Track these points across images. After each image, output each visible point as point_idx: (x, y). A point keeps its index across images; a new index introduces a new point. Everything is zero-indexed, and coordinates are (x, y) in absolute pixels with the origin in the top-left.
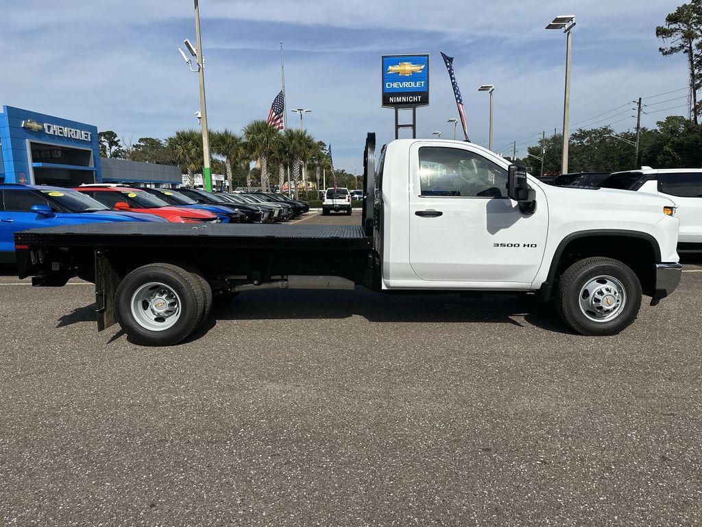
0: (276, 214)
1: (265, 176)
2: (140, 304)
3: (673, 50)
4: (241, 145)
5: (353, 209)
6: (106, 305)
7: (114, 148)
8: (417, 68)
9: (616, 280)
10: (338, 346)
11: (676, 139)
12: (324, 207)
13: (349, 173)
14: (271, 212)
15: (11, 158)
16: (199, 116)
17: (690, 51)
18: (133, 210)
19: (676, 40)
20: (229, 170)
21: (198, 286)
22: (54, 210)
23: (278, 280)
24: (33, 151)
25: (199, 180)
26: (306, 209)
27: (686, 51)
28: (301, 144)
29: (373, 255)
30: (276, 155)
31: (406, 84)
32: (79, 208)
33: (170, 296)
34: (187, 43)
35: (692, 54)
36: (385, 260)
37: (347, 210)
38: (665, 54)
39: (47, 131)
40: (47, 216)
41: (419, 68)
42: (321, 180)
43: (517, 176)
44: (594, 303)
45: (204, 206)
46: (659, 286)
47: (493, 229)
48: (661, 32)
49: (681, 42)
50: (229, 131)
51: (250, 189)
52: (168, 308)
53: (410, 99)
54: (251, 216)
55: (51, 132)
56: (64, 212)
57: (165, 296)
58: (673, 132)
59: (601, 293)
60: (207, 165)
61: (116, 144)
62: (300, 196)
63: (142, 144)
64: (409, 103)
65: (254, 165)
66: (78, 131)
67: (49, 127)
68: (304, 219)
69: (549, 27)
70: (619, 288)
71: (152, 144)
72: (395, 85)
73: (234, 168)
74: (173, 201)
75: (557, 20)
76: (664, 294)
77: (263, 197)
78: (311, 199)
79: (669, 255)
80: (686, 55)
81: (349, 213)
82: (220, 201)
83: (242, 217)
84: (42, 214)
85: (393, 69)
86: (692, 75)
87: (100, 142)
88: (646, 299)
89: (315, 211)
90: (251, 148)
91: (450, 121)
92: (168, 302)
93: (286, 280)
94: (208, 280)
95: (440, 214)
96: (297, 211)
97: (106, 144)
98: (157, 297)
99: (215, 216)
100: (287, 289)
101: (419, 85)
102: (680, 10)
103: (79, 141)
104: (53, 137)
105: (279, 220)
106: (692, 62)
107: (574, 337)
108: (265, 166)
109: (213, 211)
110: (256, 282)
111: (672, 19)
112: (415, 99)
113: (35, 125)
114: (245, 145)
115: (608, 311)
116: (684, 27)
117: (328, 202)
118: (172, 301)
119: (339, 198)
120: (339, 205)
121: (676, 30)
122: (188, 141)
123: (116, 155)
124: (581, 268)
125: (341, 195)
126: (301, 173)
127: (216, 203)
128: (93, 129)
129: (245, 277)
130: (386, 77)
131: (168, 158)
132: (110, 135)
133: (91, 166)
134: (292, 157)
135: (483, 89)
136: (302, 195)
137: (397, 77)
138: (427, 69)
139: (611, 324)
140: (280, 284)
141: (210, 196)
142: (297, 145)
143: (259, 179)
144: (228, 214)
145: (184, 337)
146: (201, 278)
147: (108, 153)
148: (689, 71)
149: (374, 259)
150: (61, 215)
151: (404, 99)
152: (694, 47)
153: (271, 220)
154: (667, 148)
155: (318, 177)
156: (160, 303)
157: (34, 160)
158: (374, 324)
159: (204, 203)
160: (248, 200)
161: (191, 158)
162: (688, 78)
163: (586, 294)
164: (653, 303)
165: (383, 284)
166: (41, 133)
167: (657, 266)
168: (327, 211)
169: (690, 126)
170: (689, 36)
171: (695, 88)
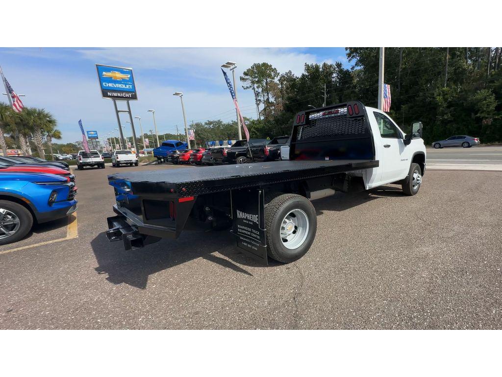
3: (247, 87)
5: (105, 164)
17: (254, 89)
19: (248, 83)
31: (119, 86)
38: (244, 89)
41: (126, 77)
44: (417, 181)
48: (242, 79)
49: (250, 84)
53: (123, 95)
64: (123, 97)
69: (223, 66)
72: (110, 85)
75: (228, 63)
80: (253, 90)
85: (105, 74)
91: (150, 111)
101: (129, 87)
102: (248, 71)
106: (255, 94)
111: (245, 74)
112: (127, 95)
116: (250, 79)
117: (81, 161)
119: (94, 157)
120: (95, 162)
121: (247, 79)
135: (176, 94)
137: (110, 80)
138: (132, 78)
148: (255, 97)
151: (119, 95)
152: (255, 87)
162: (255, 100)
163: (414, 178)
169: (259, 121)
170: (253, 82)
171: (258, 105)
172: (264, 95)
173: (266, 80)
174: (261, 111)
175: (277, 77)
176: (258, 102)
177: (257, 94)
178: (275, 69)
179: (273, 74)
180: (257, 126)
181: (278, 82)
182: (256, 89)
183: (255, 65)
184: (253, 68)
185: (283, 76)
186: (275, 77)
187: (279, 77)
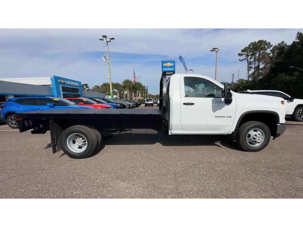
0: (131, 106)
1: (128, 95)
2: (71, 142)
3: (243, 60)
4: (122, 86)
5: (154, 104)
6: (57, 143)
7: (87, 88)
8: (172, 64)
9: (261, 130)
10: (151, 159)
11: (243, 85)
12: (145, 104)
13: (152, 95)
14: (130, 106)
15: (56, 91)
16: (109, 77)
17: (248, 60)
18: (85, 105)
19: (244, 57)
20: (118, 94)
21: (95, 134)
22: (55, 105)
23: (128, 130)
24: (62, 89)
25: (110, 97)
26: (140, 104)
27: (247, 60)
28: (139, 86)
29: (164, 120)
30: (131, 89)
31: (169, 69)
32: (66, 104)
33: (83, 138)
34: (105, 56)
35: (248, 61)
36: (171, 123)
37: (152, 105)
38: (241, 61)
39: (66, 83)
40: (52, 107)
42: (145, 97)
43: (228, 88)
44: (253, 139)
45: (109, 104)
46: (278, 133)
47: (214, 110)
48: (240, 55)
49: (245, 57)
50: (118, 82)
51: (124, 99)
52: (83, 143)
53: (170, 73)
54: (123, 107)
55: (68, 83)
56: (58, 106)
57: (81, 138)
58: (242, 83)
59: (256, 135)
60: (111, 92)
61: (88, 87)
62: (138, 101)
63: (95, 87)
65: (125, 93)
66: (76, 83)
67: (67, 82)
68: (140, 107)
69: (211, 51)
70: (262, 133)
71: (98, 87)
72: (166, 69)
73: (120, 93)
74: (98, 102)
75: (214, 48)
76: (279, 135)
77: (128, 101)
78: (141, 102)
79: (282, 120)
80: (247, 61)
81: (153, 106)
82: (114, 102)
83: (120, 107)
84: (51, 106)
85: (165, 65)
86: (248, 67)
87: (83, 87)
88: (272, 137)
89: (143, 105)
90: (124, 87)
92: (83, 141)
93: (131, 130)
94: (99, 131)
95: (193, 104)
96: (137, 105)
97: (85, 87)
98: (78, 139)
99: (111, 107)
100: (131, 134)
101: (173, 69)
102: (245, 48)
103: (76, 86)
104: (68, 85)
105: (133, 107)
106: (248, 63)
107: (244, 152)
108: (128, 92)
109: (111, 105)
110: (119, 132)
111: (243, 51)
112: (171, 73)
113: (63, 81)
114: (123, 86)
115: (258, 143)
116: (246, 53)
117: (146, 102)
118: (84, 140)
120: (150, 103)
121: (244, 54)
122: (106, 85)
123: (88, 90)
124: (248, 126)
125: (150, 100)
126: (139, 95)
127: (113, 103)
128: (80, 83)
129: (115, 129)
130: (163, 67)
131: (102, 91)
132: (86, 85)
133: (80, 93)
134: (136, 89)
136: (139, 100)
137: (166, 67)
138: (174, 65)
139: (259, 147)
140: (129, 132)
141: (111, 101)
142: (138, 86)
143: (127, 96)
144: (116, 106)
145: (89, 155)
146: (96, 131)
147: (86, 90)
148: (247, 66)
149: (165, 122)
150: (57, 106)
152: (249, 59)
153: (129, 107)
154: (241, 87)
155: (144, 95)
156: (79, 141)
157: (63, 91)
158: (165, 147)
159: (109, 103)
160: (123, 102)
161: (108, 91)
162: (247, 68)
163: (249, 136)
164: (274, 139)
165: (169, 133)
166: (64, 84)
167: (278, 124)
168: (146, 105)
169: (247, 81)
170: (247, 56)
171: (249, 70)
172: (255, 63)
173: (260, 53)
174: (250, 74)
175: (270, 48)
176: (249, 68)
177: (250, 63)
178: (269, 43)
179: (266, 47)
180: (245, 85)
181: (270, 52)
182: (249, 60)
183: (252, 43)
184: (250, 46)
185: (275, 47)
186: (268, 49)
187: (271, 48)
